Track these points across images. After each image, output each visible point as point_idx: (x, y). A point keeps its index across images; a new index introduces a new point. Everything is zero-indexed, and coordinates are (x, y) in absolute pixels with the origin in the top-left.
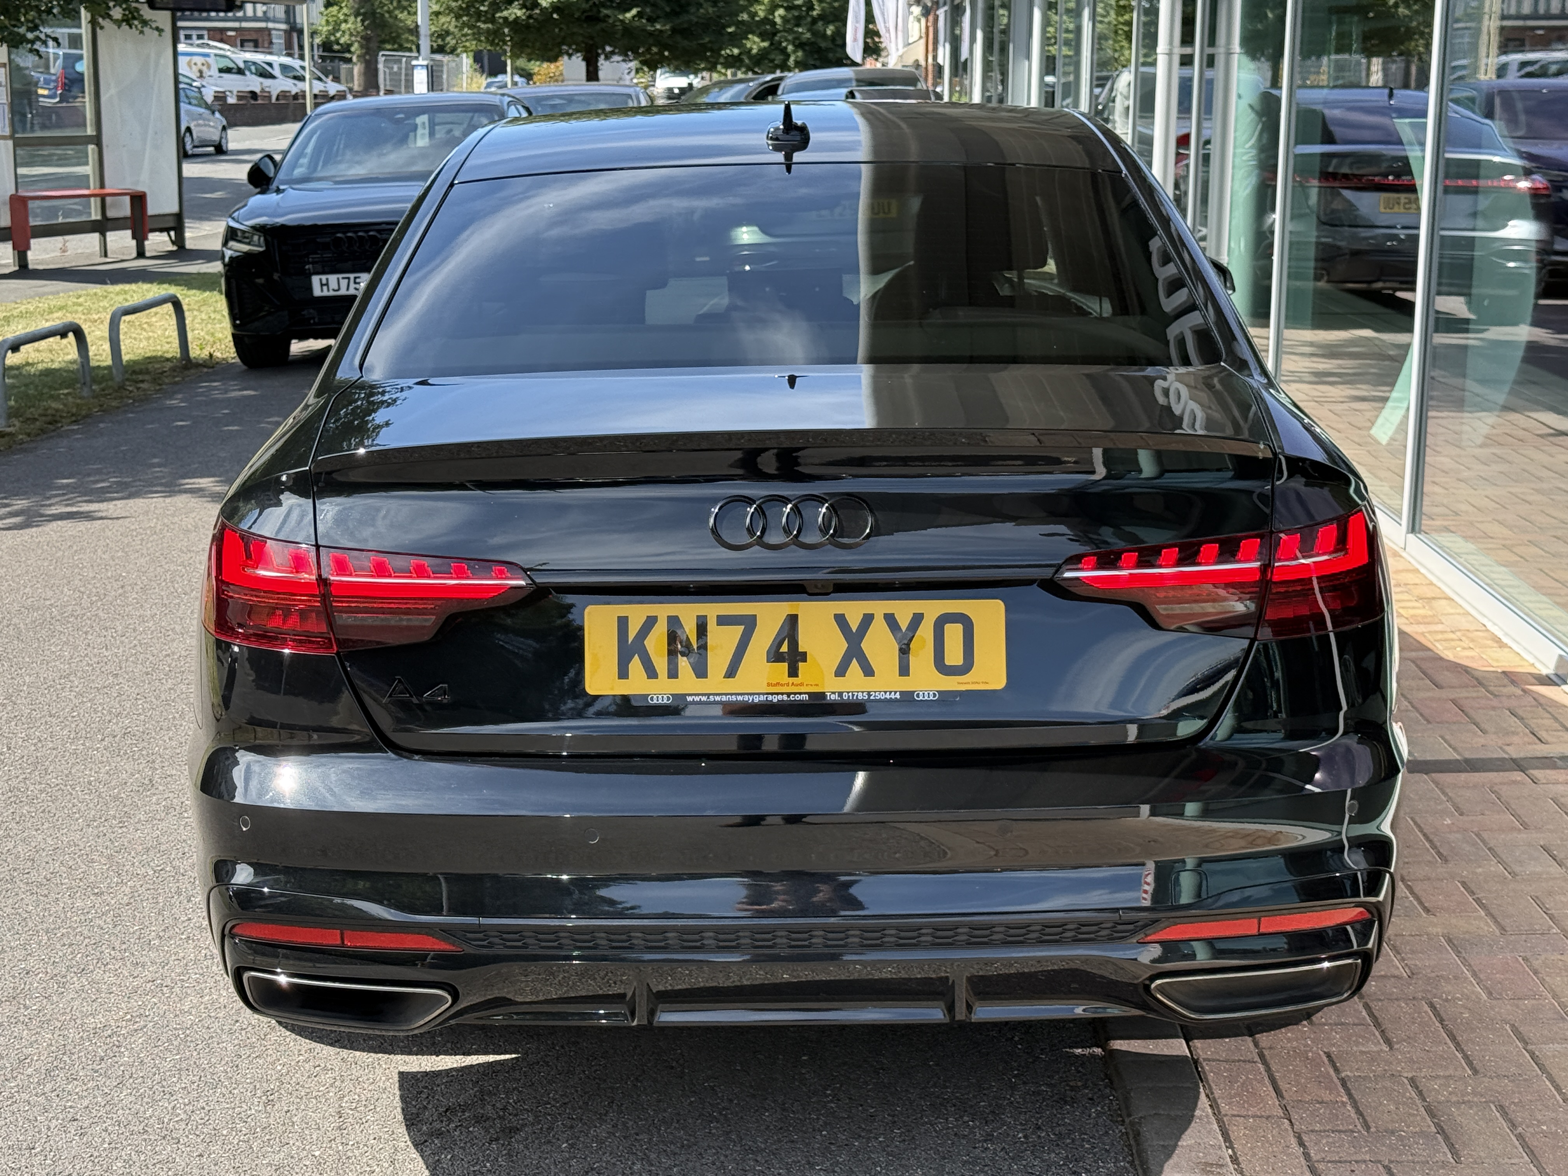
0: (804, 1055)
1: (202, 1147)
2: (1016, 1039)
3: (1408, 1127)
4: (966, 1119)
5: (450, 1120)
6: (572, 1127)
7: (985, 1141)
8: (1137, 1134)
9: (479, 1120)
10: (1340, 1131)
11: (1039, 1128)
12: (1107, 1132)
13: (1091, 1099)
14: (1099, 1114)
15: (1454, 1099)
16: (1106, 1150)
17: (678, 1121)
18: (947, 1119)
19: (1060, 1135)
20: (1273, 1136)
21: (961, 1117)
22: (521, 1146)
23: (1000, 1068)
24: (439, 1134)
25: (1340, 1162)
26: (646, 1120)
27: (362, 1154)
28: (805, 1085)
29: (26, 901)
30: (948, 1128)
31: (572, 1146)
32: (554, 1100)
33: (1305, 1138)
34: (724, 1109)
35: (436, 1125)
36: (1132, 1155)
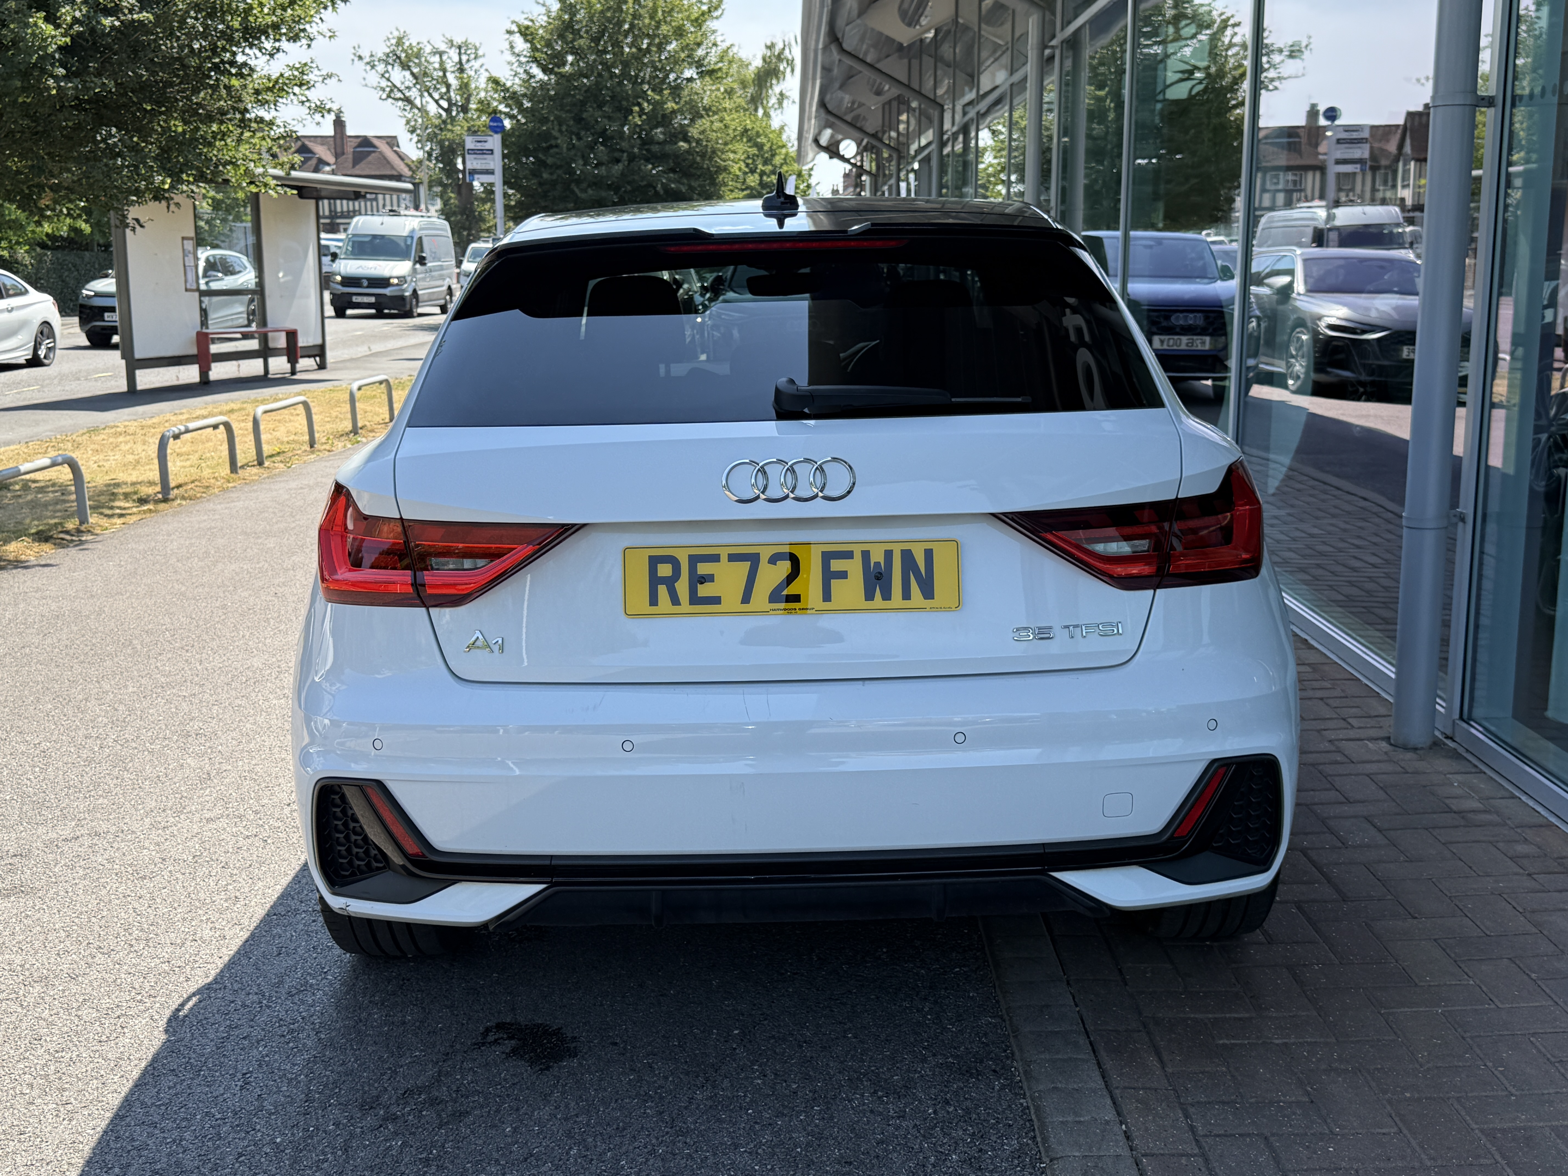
0: (737, 1028)
1: (176, 1133)
2: (926, 1009)
3: (1285, 1096)
4: (880, 1093)
5: (406, 1103)
6: (518, 1110)
7: (899, 1117)
8: (1038, 1109)
9: (433, 1102)
10: (1223, 1103)
11: (947, 1102)
12: (1010, 1106)
13: (994, 1071)
14: (1002, 1088)
15: (1323, 1067)
16: (1010, 1126)
17: (616, 1101)
18: (862, 1095)
19: (967, 1111)
20: (1163, 1109)
21: (875, 1092)
22: (468, 1131)
23: (912, 1040)
24: (395, 1119)
25: (1226, 1136)
26: (586, 1100)
27: (319, 1142)
28: (734, 1060)
30: (864, 1104)
31: (515, 1130)
32: (505, 1080)
33: (1191, 1110)
34: (662, 1087)
35: (394, 1109)
36: (1034, 1130)
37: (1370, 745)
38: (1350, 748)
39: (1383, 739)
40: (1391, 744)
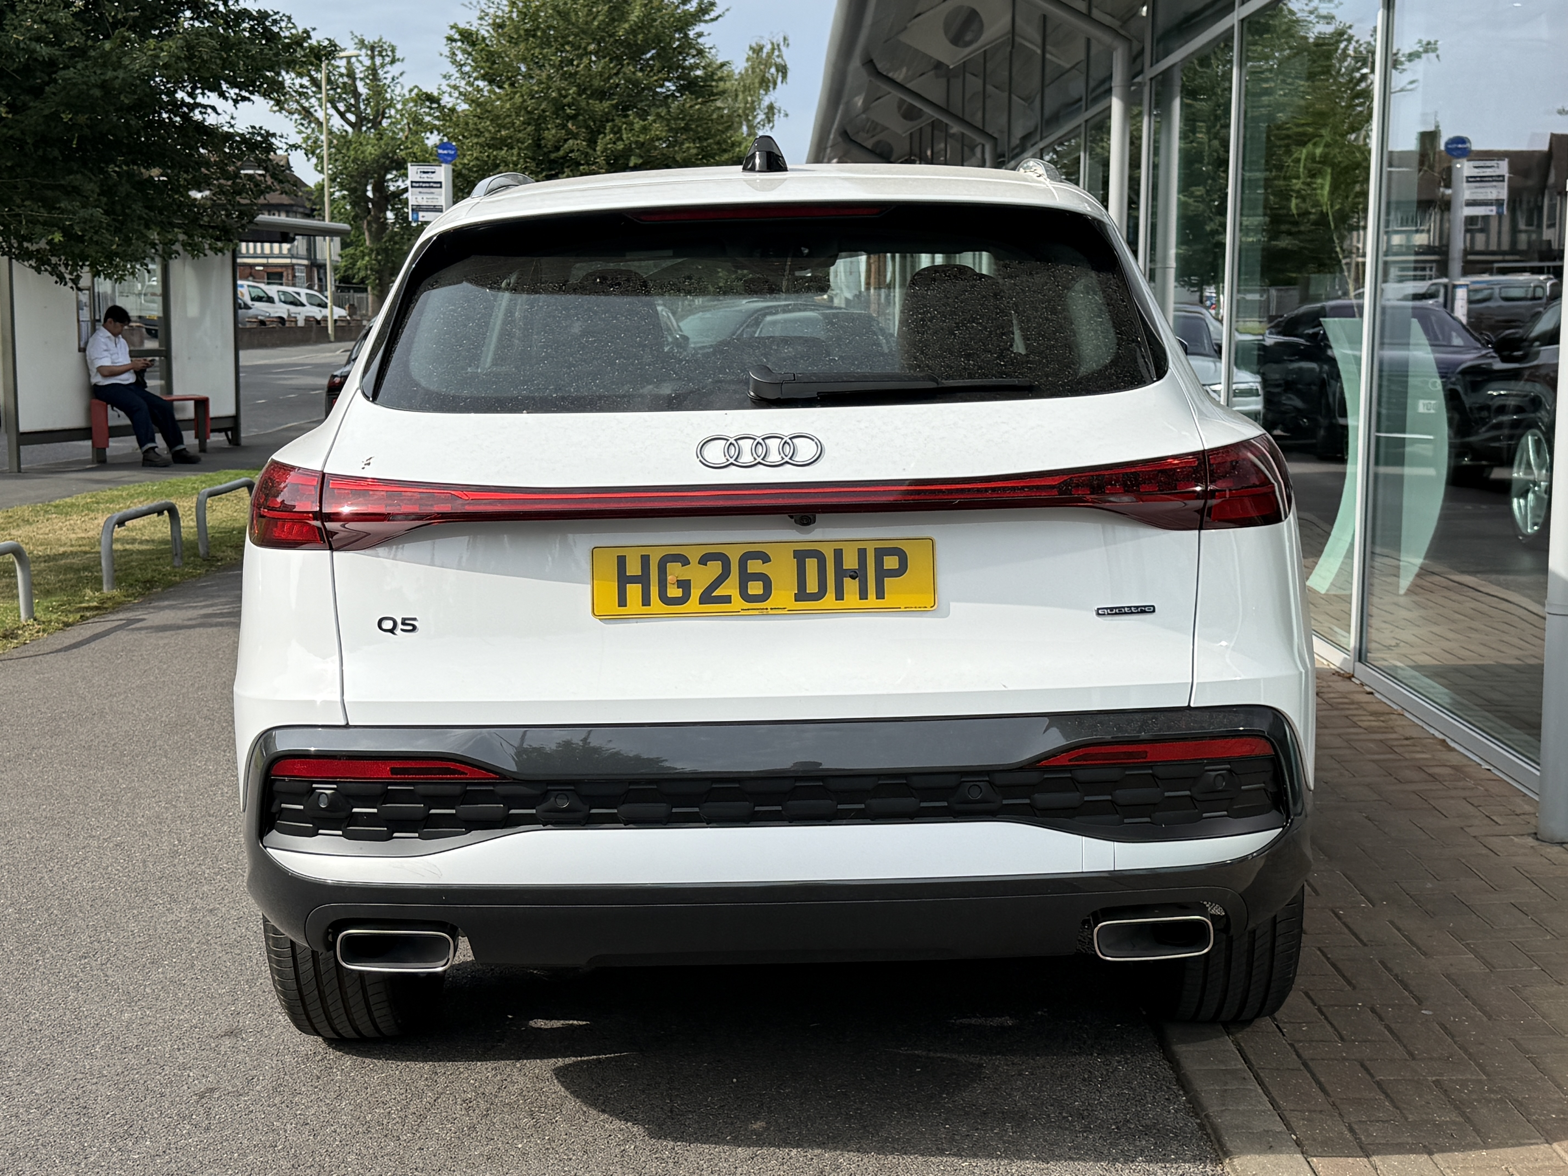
3: (1440, 1117)
6: (732, 1124)
7: (1085, 1131)
8: (1213, 1125)
10: (1383, 1121)
12: (1186, 1124)
13: (1168, 1099)
26: (793, 1118)
28: (923, 1090)
29: (224, 958)
37: (1516, 840)
38: (1496, 843)
39: (1529, 835)
40: (1538, 839)
